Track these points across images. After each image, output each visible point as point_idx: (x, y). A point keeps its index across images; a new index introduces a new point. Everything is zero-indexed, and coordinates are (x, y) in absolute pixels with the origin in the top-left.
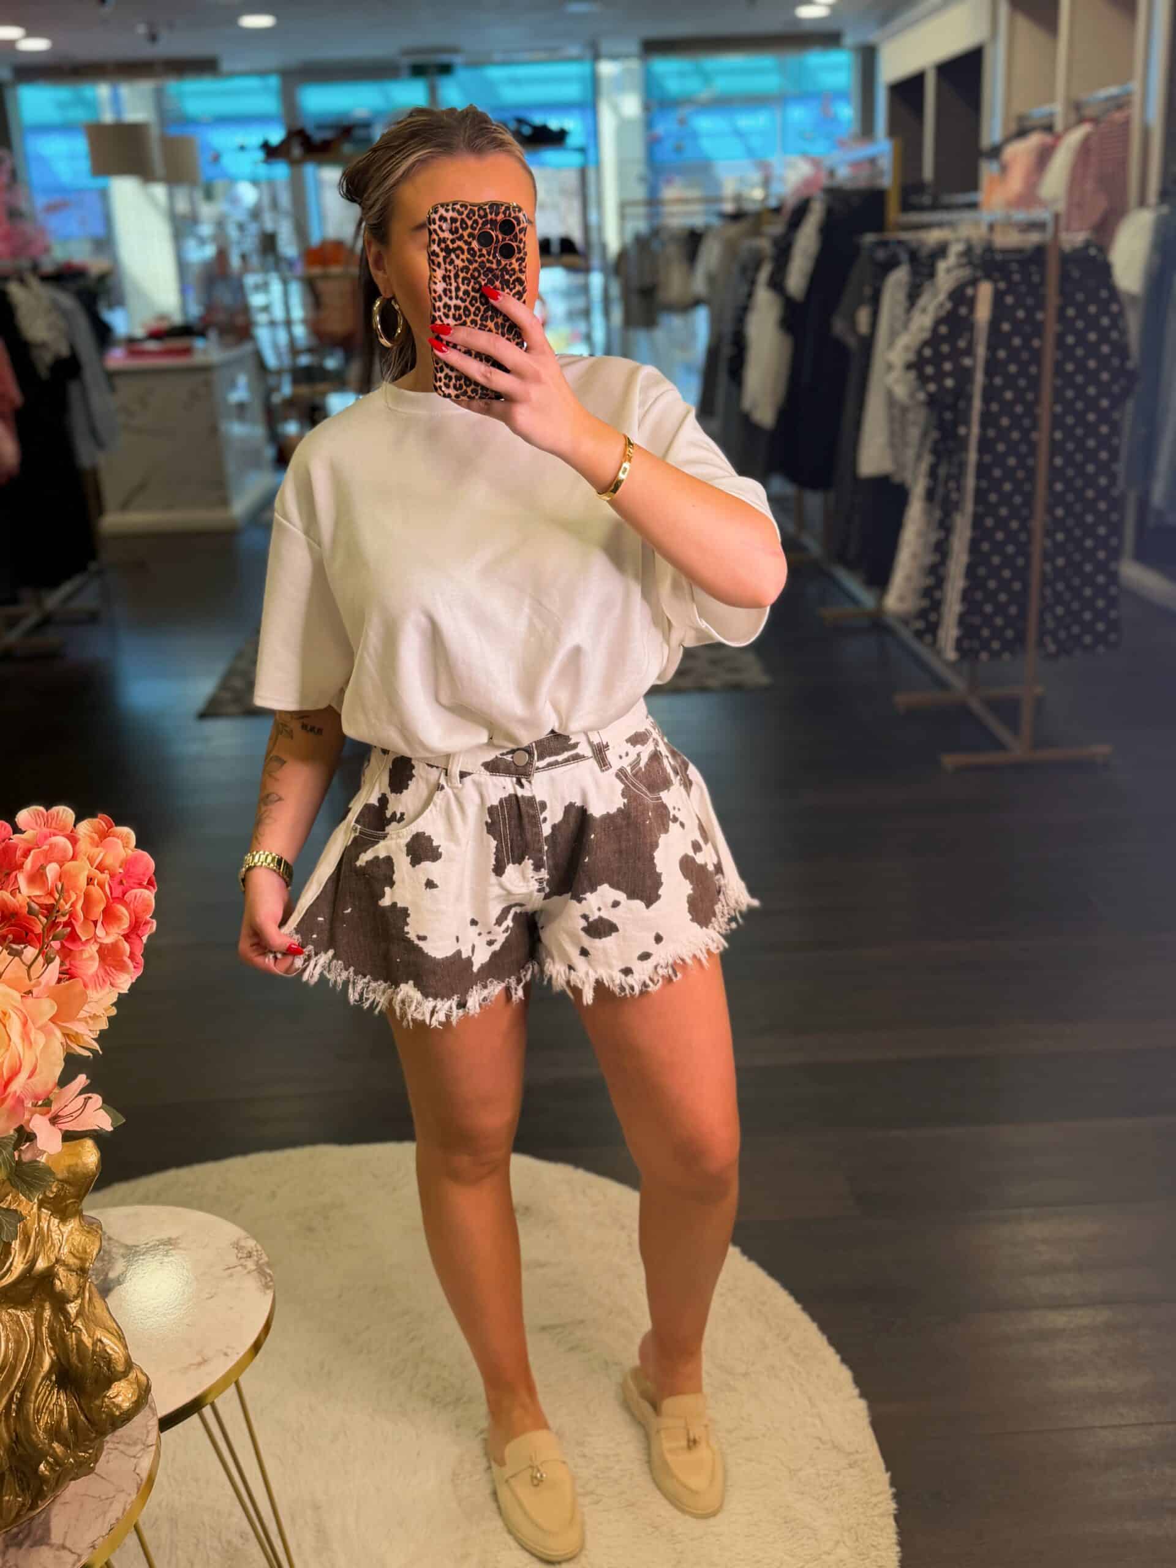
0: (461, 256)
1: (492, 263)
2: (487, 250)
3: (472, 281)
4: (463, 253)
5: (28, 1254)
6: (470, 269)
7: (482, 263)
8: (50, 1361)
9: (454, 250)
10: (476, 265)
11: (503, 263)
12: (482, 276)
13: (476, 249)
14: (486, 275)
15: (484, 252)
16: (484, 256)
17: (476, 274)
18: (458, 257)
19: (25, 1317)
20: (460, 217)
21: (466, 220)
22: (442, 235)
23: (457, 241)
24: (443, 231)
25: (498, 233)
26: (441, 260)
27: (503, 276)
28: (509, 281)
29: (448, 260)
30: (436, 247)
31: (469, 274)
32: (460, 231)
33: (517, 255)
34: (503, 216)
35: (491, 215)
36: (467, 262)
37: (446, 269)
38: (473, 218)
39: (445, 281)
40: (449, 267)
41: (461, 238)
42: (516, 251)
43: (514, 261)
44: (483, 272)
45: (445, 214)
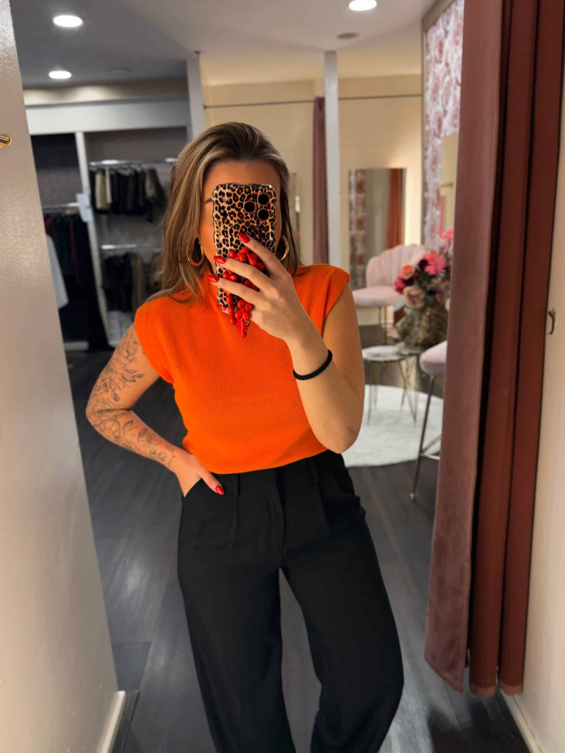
1: (254, 222)
2: (250, 214)
4: (235, 216)
6: (239, 227)
7: (247, 224)
9: (230, 214)
10: (243, 224)
11: (261, 223)
12: (247, 231)
13: (244, 213)
14: (250, 230)
15: (249, 215)
16: (249, 218)
17: (244, 230)
18: (232, 219)
20: (233, 192)
21: (237, 194)
22: (222, 204)
23: (231, 208)
24: (221, 201)
25: (257, 203)
26: (221, 220)
27: (261, 231)
28: (265, 234)
29: (225, 221)
30: (216, 212)
31: (239, 230)
32: (233, 202)
33: (270, 218)
34: (261, 192)
35: (253, 191)
36: (238, 222)
37: (224, 226)
38: (242, 193)
39: (224, 234)
40: (226, 226)
41: (234, 206)
42: (269, 215)
43: (268, 221)
44: (248, 228)
45: (223, 191)
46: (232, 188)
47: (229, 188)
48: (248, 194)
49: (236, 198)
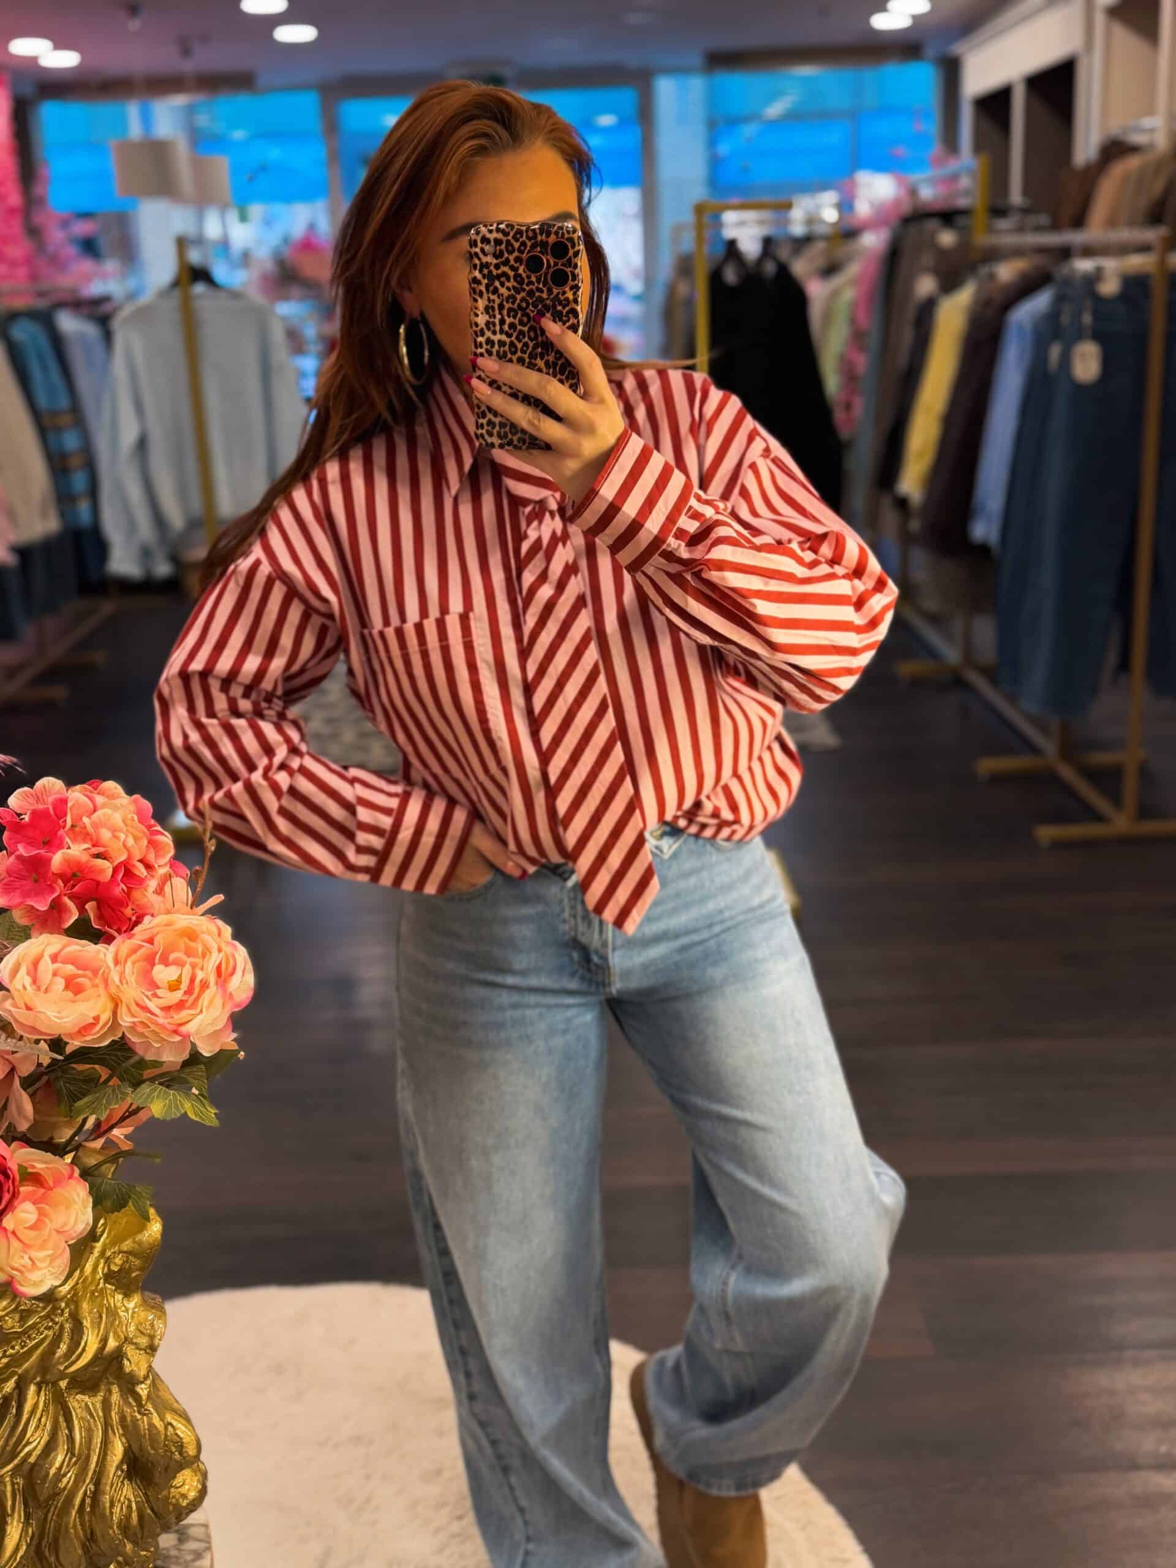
0: (507, 284)
1: (542, 291)
2: (536, 277)
3: (520, 312)
4: (509, 281)
5: (100, 1335)
6: (516, 299)
7: (531, 293)
8: (123, 1448)
9: (498, 277)
10: (523, 294)
11: (555, 291)
12: (531, 307)
13: (524, 275)
14: (535, 306)
15: (534, 279)
16: (533, 284)
17: (524, 305)
18: (502, 284)
19: (95, 1402)
20: (505, 238)
21: (513, 241)
22: (485, 259)
23: (502, 267)
24: (485, 254)
25: (549, 257)
26: (483, 288)
27: (554, 307)
28: (562, 313)
29: (491, 288)
30: (477, 274)
31: (516, 305)
32: (506, 255)
33: (572, 283)
34: (555, 237)
35: (541, 236)
36: (515, 291)
37: (489, 298)
38: (521, 240)
39: (487, 313)
40: (492, 297)
41: (506, 262)
42: (570, 278)
43: (567, 289)
44: (532, 303)
45: (488, 235)
46: (504, 230)
47: (498, 230)
48: (533, 241)
49: (510, 248)
